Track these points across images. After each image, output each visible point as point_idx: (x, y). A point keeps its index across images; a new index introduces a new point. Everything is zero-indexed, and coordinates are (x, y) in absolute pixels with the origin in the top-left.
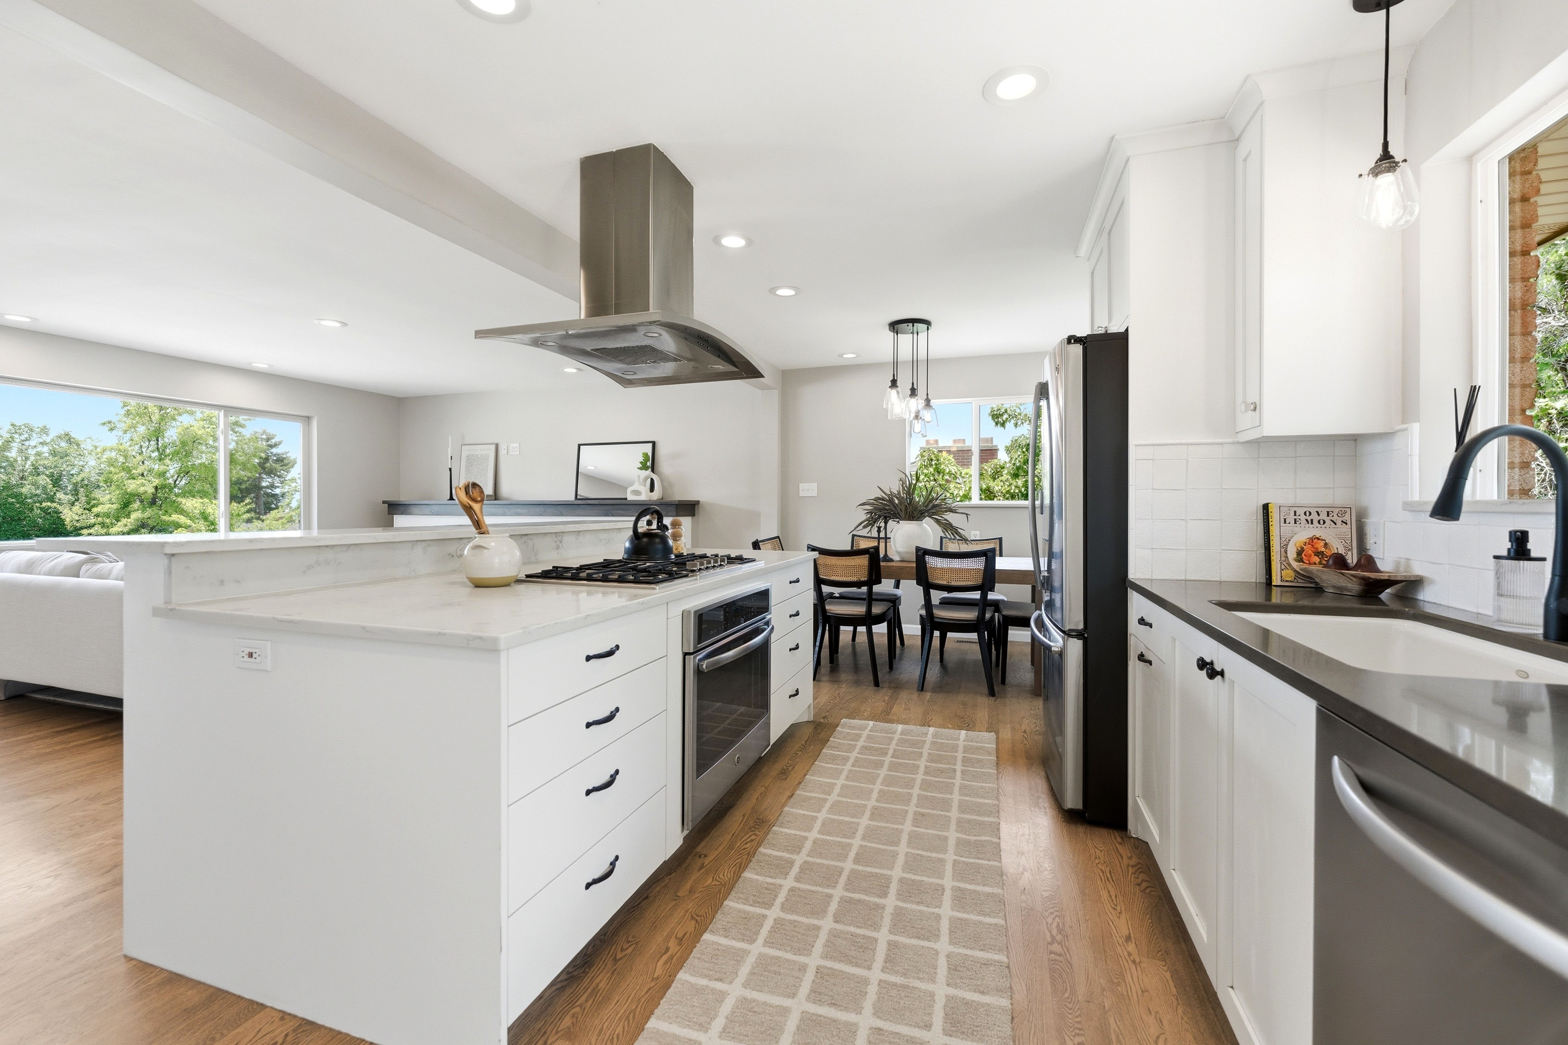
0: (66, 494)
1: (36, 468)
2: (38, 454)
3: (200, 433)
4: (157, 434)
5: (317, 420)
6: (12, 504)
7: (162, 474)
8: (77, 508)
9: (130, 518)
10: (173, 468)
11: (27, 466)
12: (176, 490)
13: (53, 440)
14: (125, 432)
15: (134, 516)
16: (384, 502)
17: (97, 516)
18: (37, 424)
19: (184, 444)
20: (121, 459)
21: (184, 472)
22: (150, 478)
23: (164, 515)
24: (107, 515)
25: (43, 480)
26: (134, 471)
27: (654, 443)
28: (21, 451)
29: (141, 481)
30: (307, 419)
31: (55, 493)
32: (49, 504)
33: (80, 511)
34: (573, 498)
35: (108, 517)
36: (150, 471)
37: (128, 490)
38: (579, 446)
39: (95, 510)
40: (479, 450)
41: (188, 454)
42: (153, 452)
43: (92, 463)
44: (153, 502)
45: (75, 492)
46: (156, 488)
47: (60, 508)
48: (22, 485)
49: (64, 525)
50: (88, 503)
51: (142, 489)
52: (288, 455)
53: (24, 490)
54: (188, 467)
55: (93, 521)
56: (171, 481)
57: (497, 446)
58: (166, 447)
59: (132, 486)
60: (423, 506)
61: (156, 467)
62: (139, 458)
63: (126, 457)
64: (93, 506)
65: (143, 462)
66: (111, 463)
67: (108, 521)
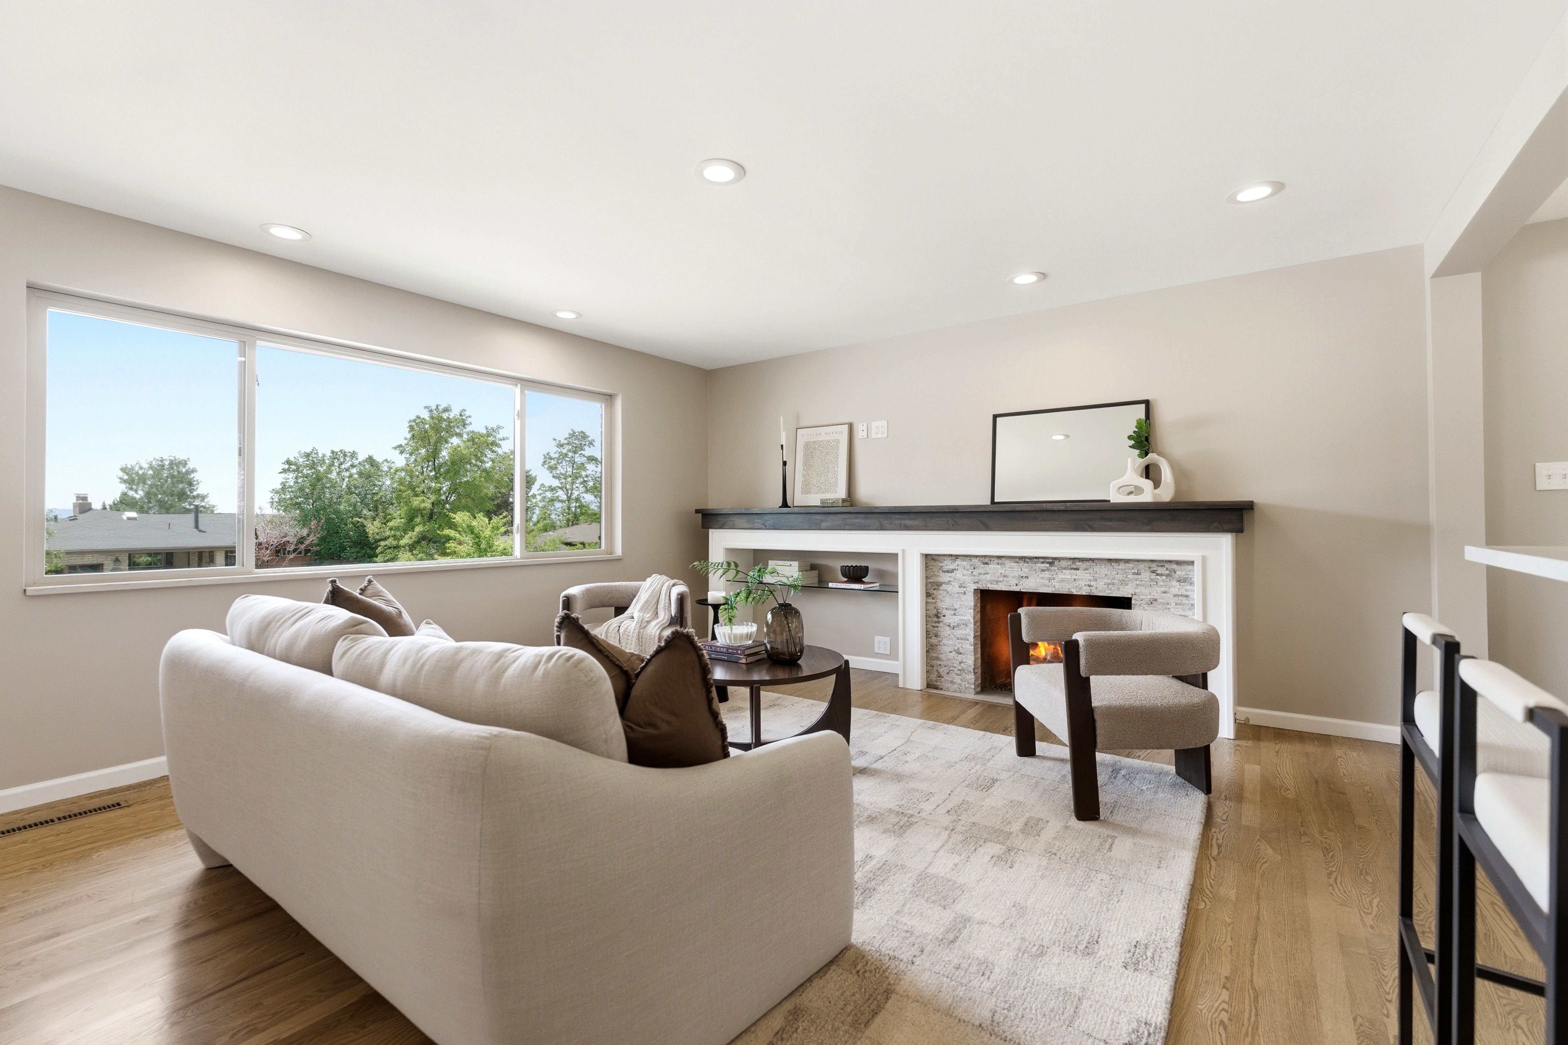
0: (370, 510)
1: (349, 488)
2: (351, 476)
3: (465, 452)
4: (434, 454)
5: (622, 398)
6: (333, 519)
7: (438, 491)
8: (377, 523)
9: (413, 531)
10: (446, 486)
11: (344, 487)
12: (447, 506)
13: (360, 463)
14: (411, 455)
15: (418, 529)
16: (697, 511)
17: (391, 529)
18: (348, 449)
19: (453, 463)
20: (408, 479)
21: (453, 490)
22: (429, 495)
23: (438, 529)
24: (397, 529)
25: (354, 499)
26: (417, 489)
27: (1147, 403)
28: (338, 474)
29: (422, 498)
30: (609, 398)
31: (362, 510)
32: (358, 519)
33: (379, 525)
34: (988, 502)
35: (399, 530)
36: (429, 488)
37: (413, 506)
38: (995, 417)
39: (390, 524)
40: (824, 435)
41: (457, 473)
42: (431, 471)
43: (388, 482)
44: (431, 516)
45: (376, 509)
46: (433, 503)
47: (366, 523)
48: (340, 503)
49: (368, 537)
50: (385, 519)
51: (423, 505)
52: (530, 473)
53: (342, 507)
54: (456, 485)
55: (388, 533)
56: (443, 497)
57: (851, 426)
58: (441, 466)
59: (416, 502)
60: (754, 516)
61: (433, 485)
62: (421, 477)
63: (411, 477)
64: (388, 521)
65: (424, 482)
66: (401, 482)
67: (398, 533)
